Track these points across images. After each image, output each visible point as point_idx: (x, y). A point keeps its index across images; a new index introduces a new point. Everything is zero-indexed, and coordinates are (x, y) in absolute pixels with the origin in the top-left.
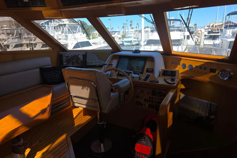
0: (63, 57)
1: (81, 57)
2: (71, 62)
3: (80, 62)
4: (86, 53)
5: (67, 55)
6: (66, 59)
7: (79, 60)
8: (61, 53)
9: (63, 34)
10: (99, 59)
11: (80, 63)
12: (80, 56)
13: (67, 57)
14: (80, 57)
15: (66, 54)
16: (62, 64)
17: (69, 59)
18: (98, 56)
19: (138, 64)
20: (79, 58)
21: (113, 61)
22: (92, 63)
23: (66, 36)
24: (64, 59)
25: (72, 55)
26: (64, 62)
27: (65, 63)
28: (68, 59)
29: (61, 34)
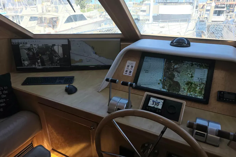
0: (21, 51)
1: (59, 50)
2: (39, 61)
3: (58, 60)
4: (69, 42)
5: (28, 46)
6: (28, 54)
7: (56, 57)
8: (15, 41)
9: (53, 5)
10: (96, 53)
11: (58, 62)
12: (56, 48)
13: (29, 49)
14: (56, 50)
15: (26, 43)
16: (21, 64)
17: (33, 53)
18: (93, 48)
19: (192, 77)
20: (54, 51)
21: (127, 64)
22: (81, 61)
23: (56, 8)
24: (24, 53)
25: (40, 45)
26: (24, 60)
27: (26, 63)
28: (31, 53)
29: (50, 4)
